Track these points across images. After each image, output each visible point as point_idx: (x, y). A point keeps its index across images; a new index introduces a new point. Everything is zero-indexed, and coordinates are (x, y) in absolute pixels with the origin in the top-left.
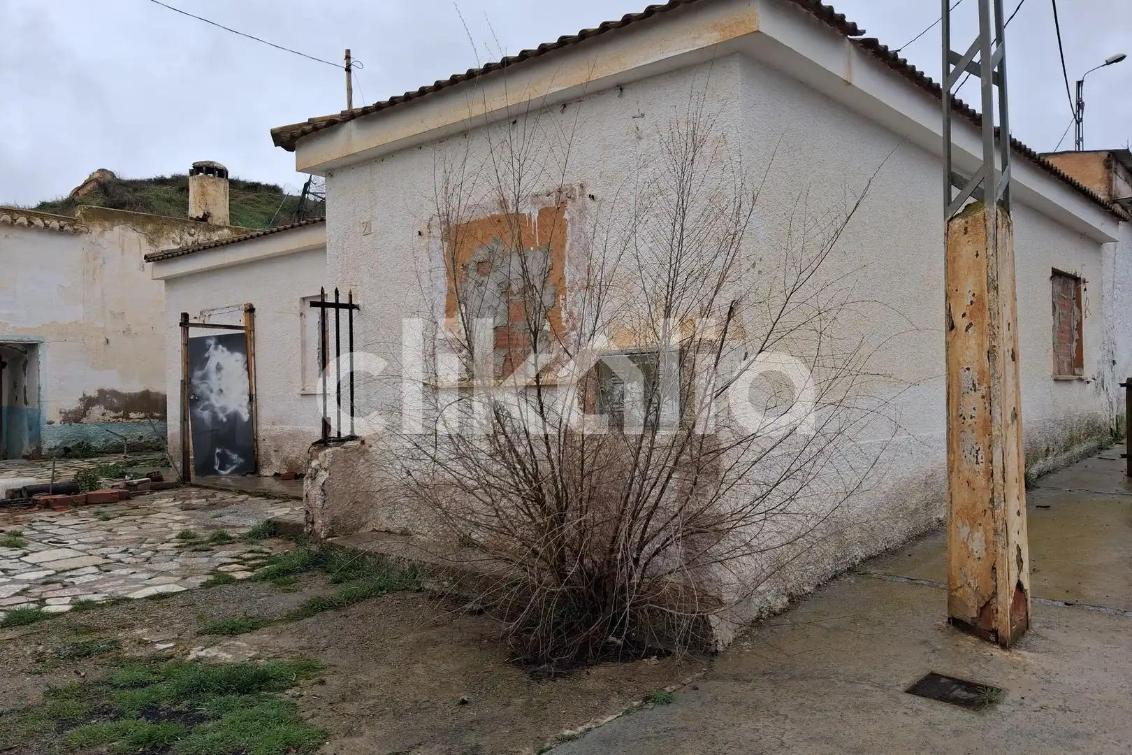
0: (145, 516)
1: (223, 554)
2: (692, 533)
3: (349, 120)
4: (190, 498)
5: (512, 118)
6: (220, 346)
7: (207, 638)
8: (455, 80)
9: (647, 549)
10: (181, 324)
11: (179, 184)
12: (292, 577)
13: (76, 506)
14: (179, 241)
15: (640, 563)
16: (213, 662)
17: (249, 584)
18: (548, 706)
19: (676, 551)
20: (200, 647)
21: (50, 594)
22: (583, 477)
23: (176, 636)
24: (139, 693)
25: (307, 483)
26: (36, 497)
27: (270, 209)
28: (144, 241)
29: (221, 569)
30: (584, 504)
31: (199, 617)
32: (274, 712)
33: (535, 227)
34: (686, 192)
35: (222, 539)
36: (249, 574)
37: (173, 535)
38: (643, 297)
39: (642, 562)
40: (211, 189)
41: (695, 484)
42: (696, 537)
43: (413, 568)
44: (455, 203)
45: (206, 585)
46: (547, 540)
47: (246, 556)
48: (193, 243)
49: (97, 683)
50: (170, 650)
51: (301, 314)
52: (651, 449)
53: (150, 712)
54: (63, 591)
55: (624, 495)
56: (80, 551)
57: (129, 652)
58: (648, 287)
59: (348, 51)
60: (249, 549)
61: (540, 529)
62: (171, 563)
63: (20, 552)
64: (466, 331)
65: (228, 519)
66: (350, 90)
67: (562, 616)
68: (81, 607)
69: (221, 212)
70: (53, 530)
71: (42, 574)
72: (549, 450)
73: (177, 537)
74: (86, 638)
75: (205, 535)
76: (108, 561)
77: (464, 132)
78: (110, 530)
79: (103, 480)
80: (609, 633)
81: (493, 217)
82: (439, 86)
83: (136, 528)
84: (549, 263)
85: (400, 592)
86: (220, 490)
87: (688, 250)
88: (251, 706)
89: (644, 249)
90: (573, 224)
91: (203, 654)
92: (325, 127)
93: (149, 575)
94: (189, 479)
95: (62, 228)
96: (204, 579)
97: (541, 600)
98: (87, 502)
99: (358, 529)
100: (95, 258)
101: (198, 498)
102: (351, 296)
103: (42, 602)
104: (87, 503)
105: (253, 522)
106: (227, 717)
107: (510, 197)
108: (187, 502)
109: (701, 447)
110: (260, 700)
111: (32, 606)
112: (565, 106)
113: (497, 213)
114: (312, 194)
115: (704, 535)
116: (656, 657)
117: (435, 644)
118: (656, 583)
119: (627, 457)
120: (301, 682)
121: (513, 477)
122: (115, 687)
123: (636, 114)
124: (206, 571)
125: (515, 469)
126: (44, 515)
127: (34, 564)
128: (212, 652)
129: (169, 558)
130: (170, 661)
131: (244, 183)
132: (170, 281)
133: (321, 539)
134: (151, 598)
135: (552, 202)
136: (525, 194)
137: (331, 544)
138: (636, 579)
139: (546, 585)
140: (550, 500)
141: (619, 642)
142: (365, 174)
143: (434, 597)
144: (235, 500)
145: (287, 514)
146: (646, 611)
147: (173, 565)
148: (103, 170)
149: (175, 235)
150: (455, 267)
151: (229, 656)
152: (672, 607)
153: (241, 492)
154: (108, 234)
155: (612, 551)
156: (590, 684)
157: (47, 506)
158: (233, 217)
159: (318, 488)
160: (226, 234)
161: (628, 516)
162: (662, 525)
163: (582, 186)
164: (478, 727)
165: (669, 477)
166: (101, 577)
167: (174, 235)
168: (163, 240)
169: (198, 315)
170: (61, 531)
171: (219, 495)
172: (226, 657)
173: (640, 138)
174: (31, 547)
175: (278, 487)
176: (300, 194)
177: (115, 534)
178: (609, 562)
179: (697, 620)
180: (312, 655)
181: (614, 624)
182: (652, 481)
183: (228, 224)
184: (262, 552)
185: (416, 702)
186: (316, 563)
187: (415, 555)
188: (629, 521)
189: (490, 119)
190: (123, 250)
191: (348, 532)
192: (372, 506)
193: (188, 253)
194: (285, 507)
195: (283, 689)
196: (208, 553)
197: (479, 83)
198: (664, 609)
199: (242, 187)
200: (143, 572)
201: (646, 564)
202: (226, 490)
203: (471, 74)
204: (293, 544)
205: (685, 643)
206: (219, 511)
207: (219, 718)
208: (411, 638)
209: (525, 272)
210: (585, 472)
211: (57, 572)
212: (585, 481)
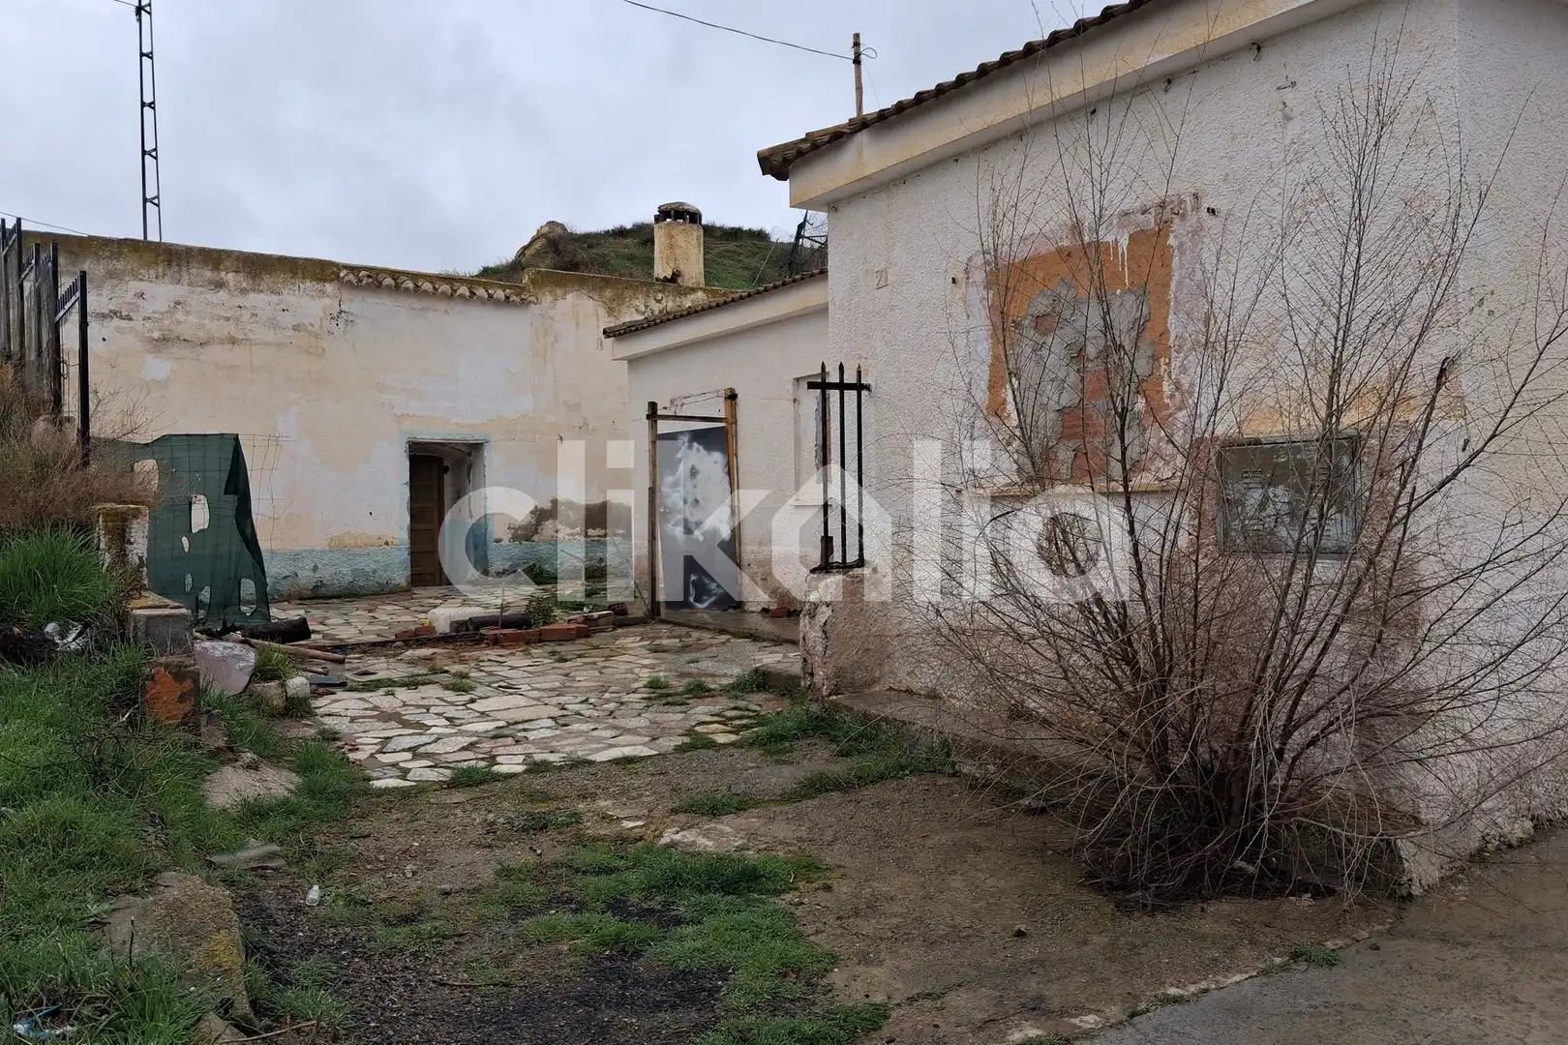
0: (608, 658)
1: (701, 710)
2: (1372, 716)
3: (860, 130)
4: (660, 638)
5: (1089, 107)
6: (695, 444)
7: (683, 817)
8: (1007, 59)
9: (1298, 738)
10: (648, 417)
11: (642, 235)
12: (787, 744)
13: (528, 643)
14: (643, 309)
15: (1286, 756)
16: (691, 850)
17: (732, 750)
18: (1143, 951)
19: (1345, 743)
20: (675, 829)
21: (501, 751)
22: (1196, 628)
23: (645, 812)
24: (602, 881)
25: (804, 621)
26: (482, 631)
27: (753, 262)
28: (602, 312)
29: (698, 729)
30: (1198, 666)
31: (673, 790)
32: (768, 921)
33: (1123, 259)
34: (1365, 194)
35: (699, 691)
36: (733, 738)
37: (641, 684)
38: (1295, 357)
39: (1288, 756)
40: (680, 239)
41: (1379, 641)
42: (1378, 722)
43: (944, 744)
44: (1006, 231)
45: (680, 749)
46: (1141, 717)
47: (730, 714)
48: (660, 312)
49: (556, 865)
50: (637, 830)
51: (795, 400)
52: (1306, 589)
53: (617, 906)
54: (516, 747)
55: (1262, 655)
56: (534, 699)
57: (592, 828)
58: (1303, 341)
59: (857, 36)
60: (732, 705)
61: (1133, 702)
62: (639, 718)
63: (467, 697)
64: (1019, 416)
65: (706, 665)
66: (859, 89)
67: (1164, 825)
68: (536, 768)
69: (693, 268)
70: (504, 672)
71: (491, 726)
72: (1143, 586)
73: (645, 687)
74: (542, 808)
75: (678, 685)
76: (565, 712)
77: (1020, 132)
78: (567, 675)
79: (557, 612)
80: (1236, 857)
81: (1060, 250)
82: (984, 70)
83: (597, 674)
84: (1145, 311)
85: (928, 775)
86: (697, 628)
87: (1369, 282)
88: (739, 911)
89: (1295, 284)
90: (1183, 253)
91: (678, 837)
92: (828, 142)
93: (614, 733)
94: (659, 614)
95: (507, 298)
96: (679, 741)
97: (1133, 802)
98: (541, 639)
99: (869, 686)
100: (546, 335)
101: (669, 637)
102: (859, 373)
103: (492, 759)
104: (541, 641)
105: (736, 671)
106: (710, 922)
107: (1088, 220)
108: (657, 642)
109: (1390, 585)
110: (749, 903)
111: (482, 764)
112: (1169, 81)
113: (1066, 243)
114: (808, 238)
115: (1391, 719)
116: (1310, 895)
117: (978, 849)
118: (1310, 787)
119: (1267, 599)
120: (801, 885)
121: (1088, 625)
122: (577, 871)
123: (1282, 82)
124: (681, 731)
125: (1091, 612)
126: (492, 654)
127: (483, 713)
128: (689, 836)
129: (635, 712)
130: (640, 844)
131: (721, 228)
132: (634, 361)
133: (823, 697)
134: (617, 762)
135: (1150, 221)
136: (1108, 213)
137: (835, 704)
138: (1279, 778)
139: (1141, 780)
140: (1144, 660)
141: (1251, 869)
142: (881, 202)
143: (975, 785)
144: (716, 641)
145: (779, 662)
146: (1294, 827)
147: (641, 722)
148: (553, 222)
149: (639, 303)
150: (1004, 326)
151: (710, 843)
152: (1336, 824)
153: (722, 632)
154: (560, 304)
155: (1241, 736)
156: (1207, 926)
157: (496, 642)
158: (707, 274)
159: (817, 628)
160: (700, 297)
161: (1268, 688)
162: (1321, 702)
163: (1196, 196)
164: (1041, 971)
165: (1335, 630)
166: (558, 732)
167: (637, 302)
168: (624, 309)
169: (668, 405)
170: (512, 674)
171: (695, 634)
172: (706, 844)
173: (1288, 118)
174: (480, 691)
175: (766, 626)
176: (793, 240)
177: (573, 679)
178: (1237, 753)
179: (1377, 845)
180: (812, 850)
181: (1245, 841)
182: (1307, 637)
183: (702, 285)
184: (747, 710)
185: (955, 927)
186: (815, 729)
187: (948, 726)
188: (1270, 693)
189: (1059, 110)
190: (577, 324)
191: (858, 688)
192: (888, 657)
193: (656, 324)
194: (777, 652)
195: (777, 893)
196: (683, 708)
197: (1042, 60)
198: (1324, 825)
199: (719, 233)
200: (606, 728)
201: (1295, 759)
202: (703, 628)
203: (1030, 49)
204: (787, 702)
205: (1359, 879)
206: (694, 655)
207: (699, 922)
208: (945, 838)
209: (1108, 327)
210: (1200, 620)
211: (509, 724)
212: (1201, 633)
